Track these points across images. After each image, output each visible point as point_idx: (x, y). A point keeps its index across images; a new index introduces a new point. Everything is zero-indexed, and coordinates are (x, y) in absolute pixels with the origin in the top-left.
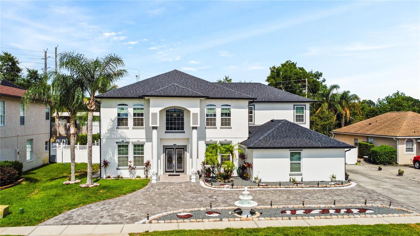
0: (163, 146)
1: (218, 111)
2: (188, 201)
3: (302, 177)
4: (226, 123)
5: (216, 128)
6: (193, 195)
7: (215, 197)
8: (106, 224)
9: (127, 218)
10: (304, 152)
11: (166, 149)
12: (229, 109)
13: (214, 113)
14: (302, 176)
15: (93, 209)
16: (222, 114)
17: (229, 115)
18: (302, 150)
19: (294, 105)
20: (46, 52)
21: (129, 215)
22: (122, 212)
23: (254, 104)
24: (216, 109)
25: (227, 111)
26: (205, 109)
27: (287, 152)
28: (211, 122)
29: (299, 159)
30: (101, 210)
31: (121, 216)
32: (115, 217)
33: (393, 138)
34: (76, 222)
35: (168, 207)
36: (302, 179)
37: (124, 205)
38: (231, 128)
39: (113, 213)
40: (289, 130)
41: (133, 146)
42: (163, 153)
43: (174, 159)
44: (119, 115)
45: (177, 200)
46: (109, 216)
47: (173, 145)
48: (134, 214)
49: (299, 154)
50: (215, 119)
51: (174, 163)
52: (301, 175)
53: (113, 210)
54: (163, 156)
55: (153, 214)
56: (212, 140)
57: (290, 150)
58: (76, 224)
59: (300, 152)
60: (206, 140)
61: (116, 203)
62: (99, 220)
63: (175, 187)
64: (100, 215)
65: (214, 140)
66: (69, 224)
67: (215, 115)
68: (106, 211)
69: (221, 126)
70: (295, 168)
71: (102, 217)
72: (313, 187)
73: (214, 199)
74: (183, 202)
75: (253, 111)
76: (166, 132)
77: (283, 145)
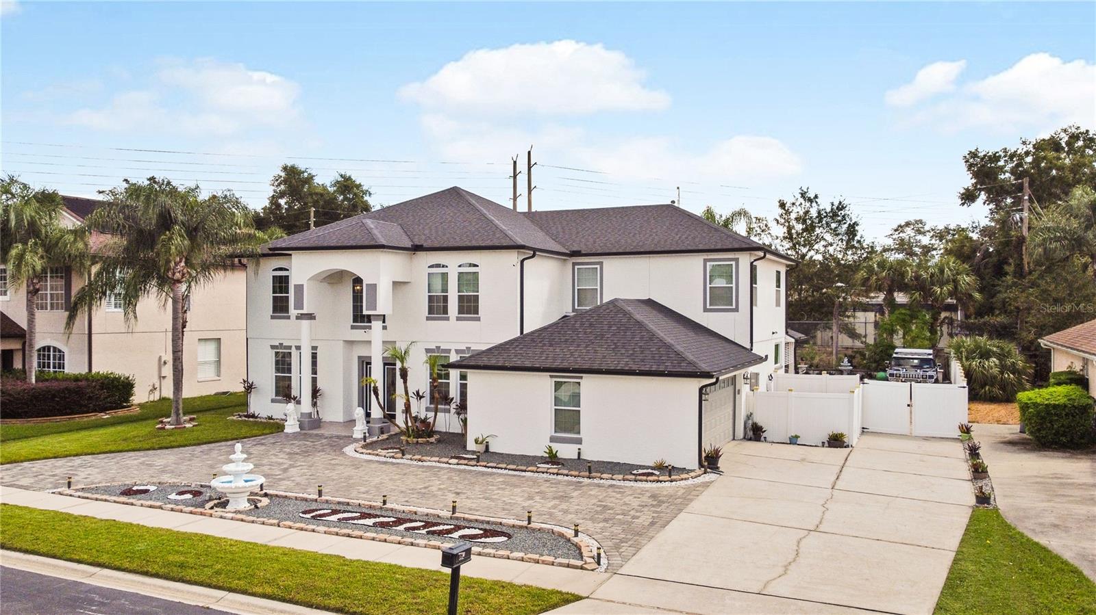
0: (358, 357)
1: (453, 280)
3: (579, 449)
4: (469, 306)
5: (448, 319)
10: (588, 383)
11: (367, 364)
12: (474, 274)
14: (579, 446)
16: (461, 286)
17: (475, 287)
18: (581, 378)
19: (705, 261)
23: (600, 260)
24: (449, 273)
26: (427, 274)
27: (547, 381)
28: (438, 305)
29: (577, 400)
36: (579, 454)
41: (298, 354)
42: (358, 373)
50: (446, 299)
52: (579, 441)
54: (356, 381)
56: (440, 347)
57: (551, 376)
59: (579, 383)
65: (443, 346)
67: (446, 289)
69: (459, 314)
70: (567, 421)
75: (599, 277)
76: (353, 327)
77: (528, 364)
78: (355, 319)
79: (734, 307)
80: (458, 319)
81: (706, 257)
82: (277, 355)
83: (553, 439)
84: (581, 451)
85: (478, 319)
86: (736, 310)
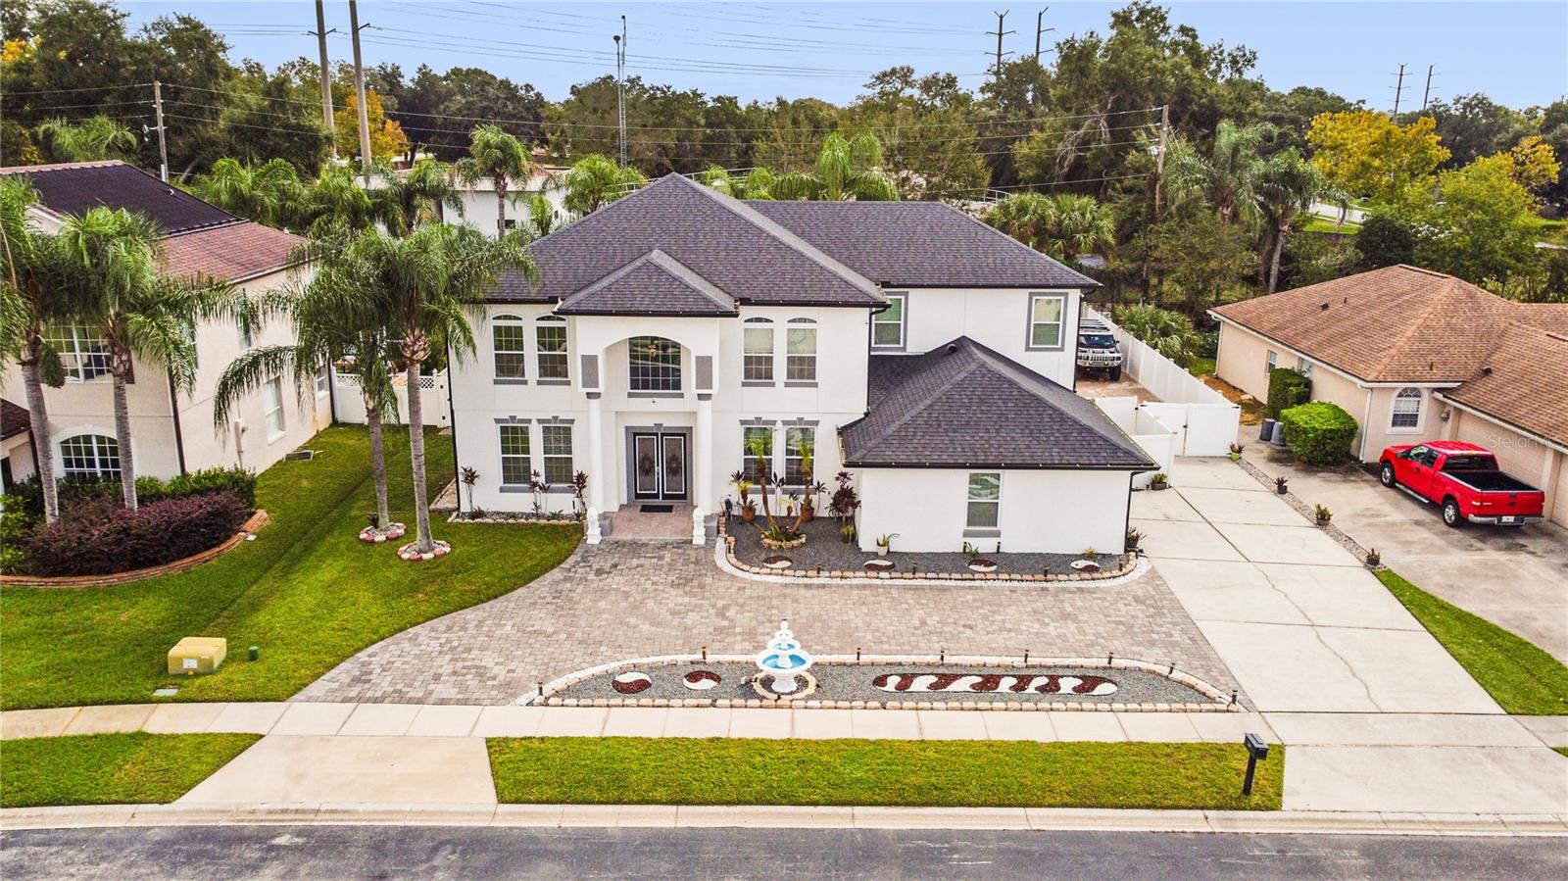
0: (626, 428)
1: (780, 339)
2: (659, 624)
3: (998, 542)
4: (803, 369)
5: (773, 385)
6: (679, 600)
7: (731, 613)
8: (442, 702)
9: (496, 683)
10: (1009, 478)
11: (635, 434)
12: (811, 331)
15: (422, 648)
19: (1031, 295)
21: (501, 673)
22: (488, 660)
23: (906, 290)
24: (775, 330)
26: (742, 330)
28: (758, 368)
29: (996, 492)
30: (440, 653)
31: (481, 673)
32: (468, 677)
33: (1356, 383)
34: (376, 695)
35: (603, 649)
36: (998, 547)
37: (498, 633)
39: (467, 664)
41: (541, 429)
42: (627, 446)
43: (658, 463)
44: (498, 345)
45: (632, 621)
46: (455, 673)
47: (652, 427)
48: (513, 671)
49: (998, 476)
50: (769, 360)
51: (658, 474)
53: (469, 650)
54: (624, 457)
55: (558, 673)
56: (762, 417)
57: (968, 473)
58: (376, 700)
61: (480, 624)
62: (431, 687)
63: (642, 566)
64: (433, 671)
65: (765, 417)
66: (359, 699)
67: (769, 348)
68: (449, 657)
69: (788, 378)
70: (983, 515)
71: (437, 678)
73: (727, 618)
74: (645, 627)
76: (630, 395)
77: (946, 458)
78: (634, 385)
79: (1060, 346)
80: (787, 385)
81: (1030, 292)
82: (504, 430)
83: (966, 534)
84: (1000, 544)
85: (816, 385)
86: (1062, 349)
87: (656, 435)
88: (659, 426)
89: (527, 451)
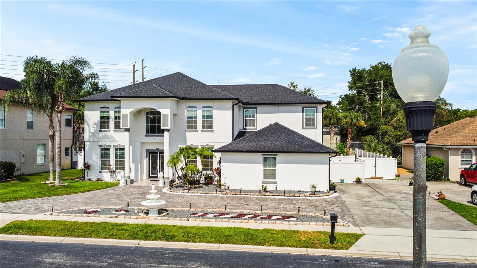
0: (146, 150)
1: (199, 114)
4: (208, 126)
5: (197, 131)
6: (137, 196)
10: (279, 157)
11: (150, 153)
12: (211, 111)
13: (195, 116)
16: (204, 117)
17: (211, 117)
18: (277, 155)
19: (303, 108)
20: (134, 66)
23: (256, 107)
24: (197, 111)
25: (208, 114)
26: (186, 111)
27: (260, 157)
28: (192, 125)
29: (274, 165)
33: (443, 148)
38: (213, 131)
40: (272, 133)
41: (115, 149)
42: (146, 158)
43: (158, 164)
44: (101, 118)
47: (155, 150)
49: (275, 158)
50: (196, 122)
51: (158, 168)
52: (276, 183)
54: (145, 161)
56: (193, 144)
57: (263, 155)
59: (275, 157)
60: (186, 144)
65: (195, 144)
67: (196, 118)
69: (202, 129)
70: (270, 175)
72: (277, 195)
75: (255, 114)
76: (146, 136)
77: (252, 149)
78: (147, 132)
80: (202, 131)
81: (304, 106)
82: (102, 149)
83: (263, 182)
84: (277, 186)
86: (316, 128)
87: (157, 153)
88: (158, 149)
89: (109, 157)
